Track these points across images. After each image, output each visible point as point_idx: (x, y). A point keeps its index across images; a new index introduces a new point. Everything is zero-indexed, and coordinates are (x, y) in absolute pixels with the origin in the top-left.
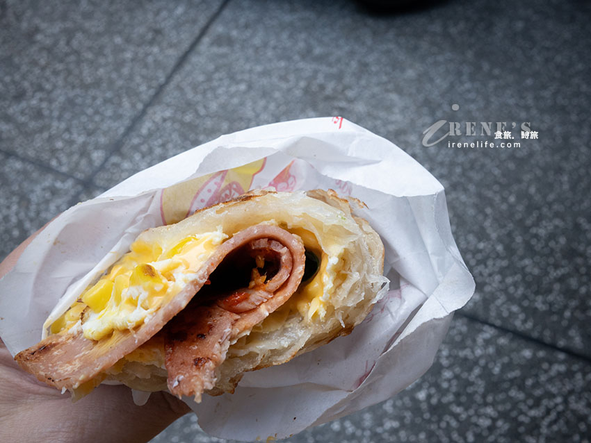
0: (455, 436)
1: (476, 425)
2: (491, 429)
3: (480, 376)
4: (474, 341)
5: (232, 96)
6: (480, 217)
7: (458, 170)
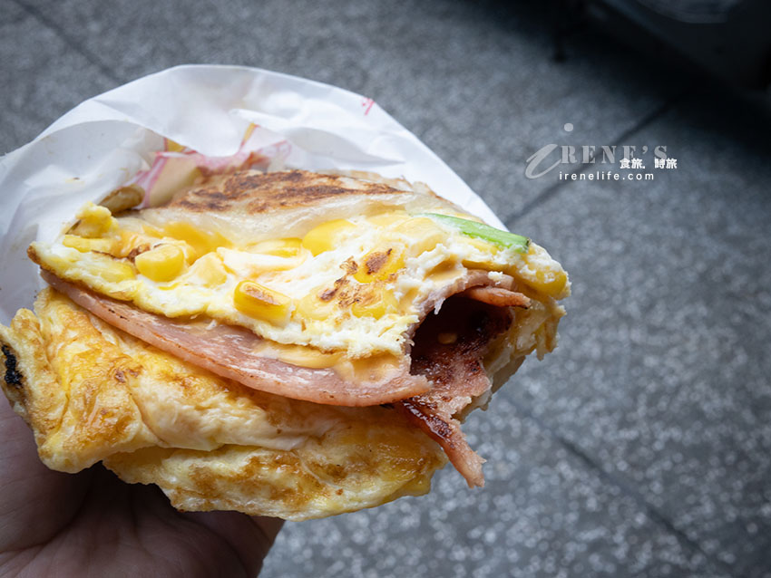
5: (601, 254)
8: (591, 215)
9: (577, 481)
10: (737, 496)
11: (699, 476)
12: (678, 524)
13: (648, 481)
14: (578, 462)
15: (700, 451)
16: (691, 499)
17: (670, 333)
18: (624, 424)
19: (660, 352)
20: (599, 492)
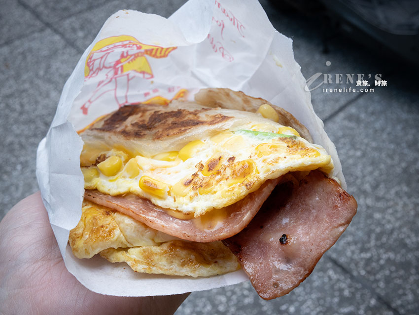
8: (344, 136)
9: (338, 280)
11: (405, 279)
12: (394, 305)
13: (377, 281)
14: (339, 270)
15: (405, 265)
16: (401, 292)
17: (388, 200)
18: (363, 250)
19: (383, 211)
20: (350, 286)
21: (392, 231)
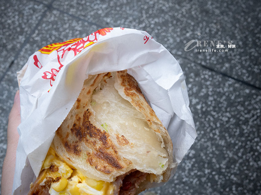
0: (212, 124)
1: (221, 120)
2: (227, 122)
3: (225, 100)
4: (224, 85)
6: (233, 28)
7: (225, 5)
10: (179, 34)
16: (166, 39)
18: (140, 23)
21: (154, 5)
